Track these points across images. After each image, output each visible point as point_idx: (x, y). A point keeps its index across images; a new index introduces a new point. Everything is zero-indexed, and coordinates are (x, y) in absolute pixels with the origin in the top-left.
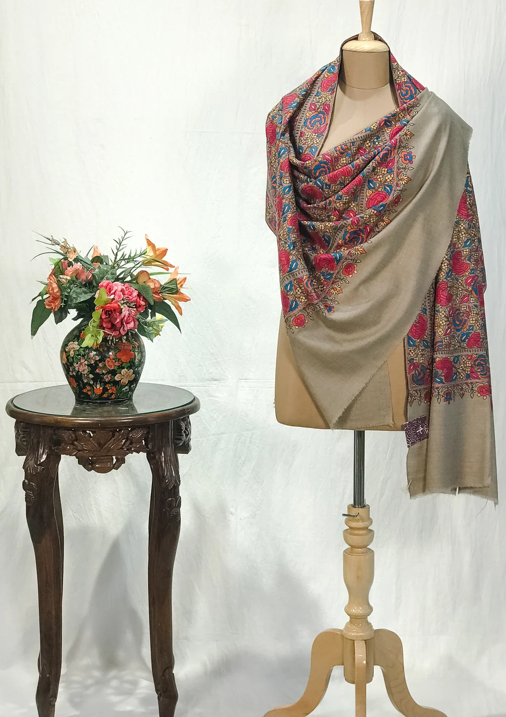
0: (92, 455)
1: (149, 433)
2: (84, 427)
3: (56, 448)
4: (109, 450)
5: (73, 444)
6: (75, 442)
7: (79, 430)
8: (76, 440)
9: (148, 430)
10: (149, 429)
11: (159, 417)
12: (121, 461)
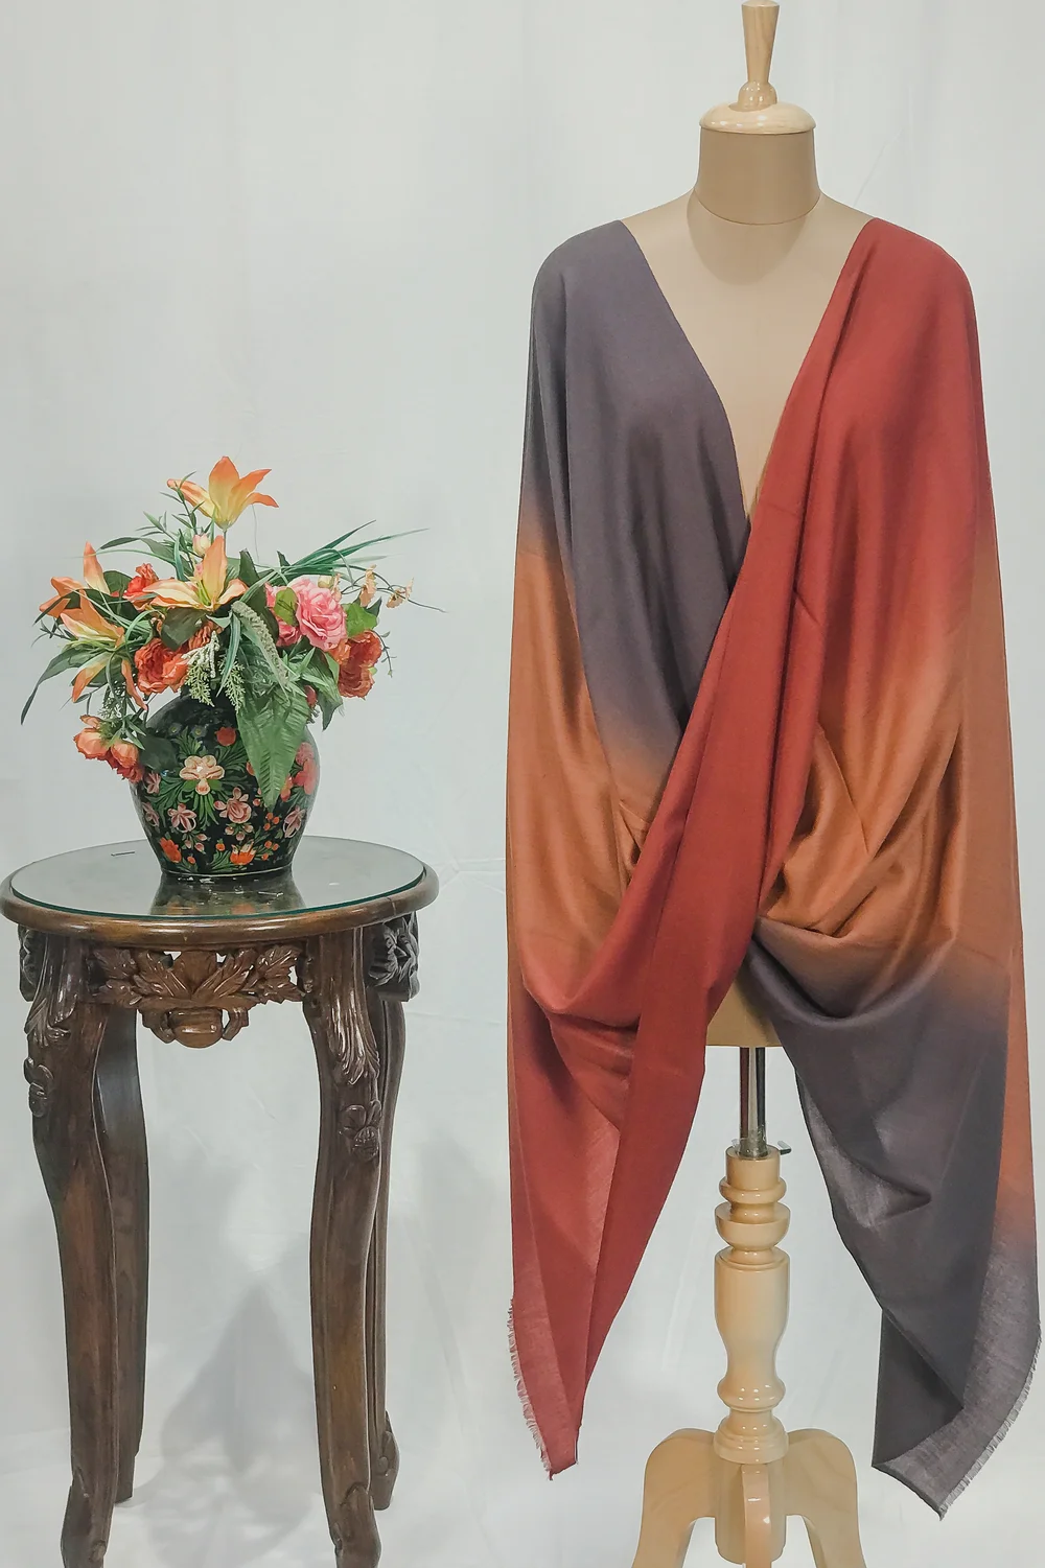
0: (173, 1007)
1: (307, 957)
2: (156, 945)
3: (94, 987)
4: (210, 997)
5: (133, 982)
6: (136, 977)
7: (142, 950)
8: (138, 974)
9: (301, 951)
10: (304, 948)
11: (325, 921)
12: (241, 1021)
